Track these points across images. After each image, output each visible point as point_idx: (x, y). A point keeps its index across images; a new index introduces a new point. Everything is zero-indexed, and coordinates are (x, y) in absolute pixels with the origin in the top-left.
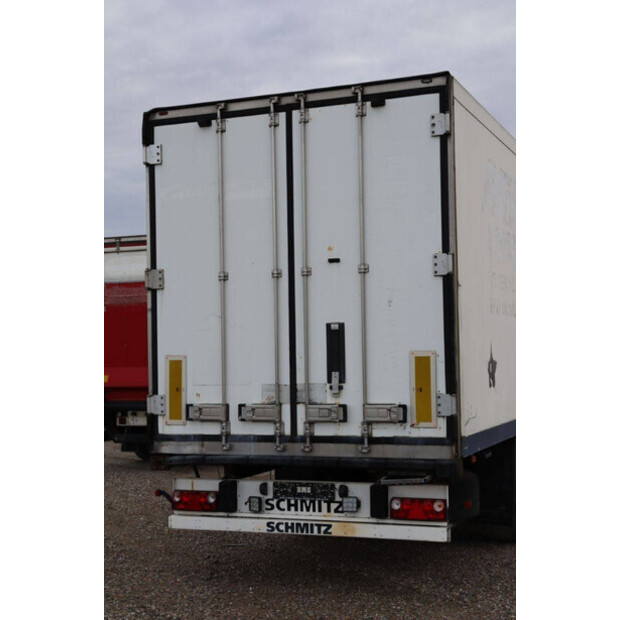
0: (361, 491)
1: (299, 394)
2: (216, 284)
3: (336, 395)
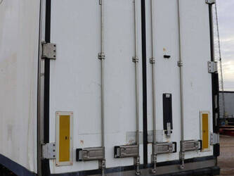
1: (148, 137)
3: (168, 137)
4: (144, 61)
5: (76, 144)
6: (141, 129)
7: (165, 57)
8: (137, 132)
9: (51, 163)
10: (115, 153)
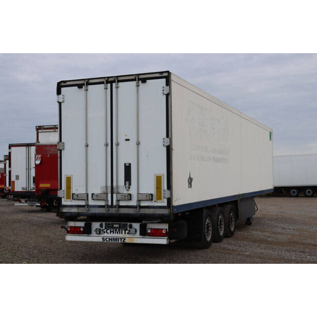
0: (136, 226)
1: (114, 190)
2: (84, 148)
3: (128, 190)
4: (112, 145)
5: (74, 190)
6: (109, 184)
7: (126, 140)
8: (106, 186)
9: (63, 199)
10: (92, 197)
